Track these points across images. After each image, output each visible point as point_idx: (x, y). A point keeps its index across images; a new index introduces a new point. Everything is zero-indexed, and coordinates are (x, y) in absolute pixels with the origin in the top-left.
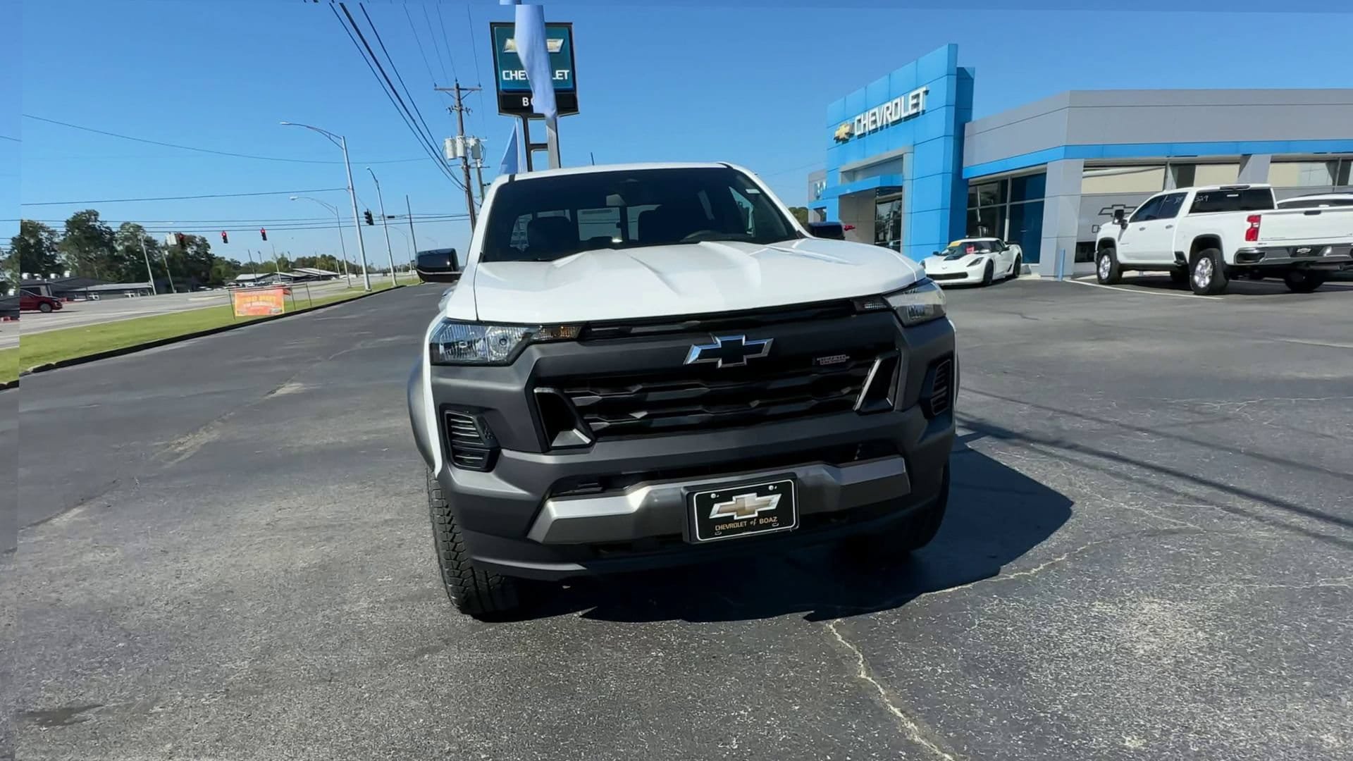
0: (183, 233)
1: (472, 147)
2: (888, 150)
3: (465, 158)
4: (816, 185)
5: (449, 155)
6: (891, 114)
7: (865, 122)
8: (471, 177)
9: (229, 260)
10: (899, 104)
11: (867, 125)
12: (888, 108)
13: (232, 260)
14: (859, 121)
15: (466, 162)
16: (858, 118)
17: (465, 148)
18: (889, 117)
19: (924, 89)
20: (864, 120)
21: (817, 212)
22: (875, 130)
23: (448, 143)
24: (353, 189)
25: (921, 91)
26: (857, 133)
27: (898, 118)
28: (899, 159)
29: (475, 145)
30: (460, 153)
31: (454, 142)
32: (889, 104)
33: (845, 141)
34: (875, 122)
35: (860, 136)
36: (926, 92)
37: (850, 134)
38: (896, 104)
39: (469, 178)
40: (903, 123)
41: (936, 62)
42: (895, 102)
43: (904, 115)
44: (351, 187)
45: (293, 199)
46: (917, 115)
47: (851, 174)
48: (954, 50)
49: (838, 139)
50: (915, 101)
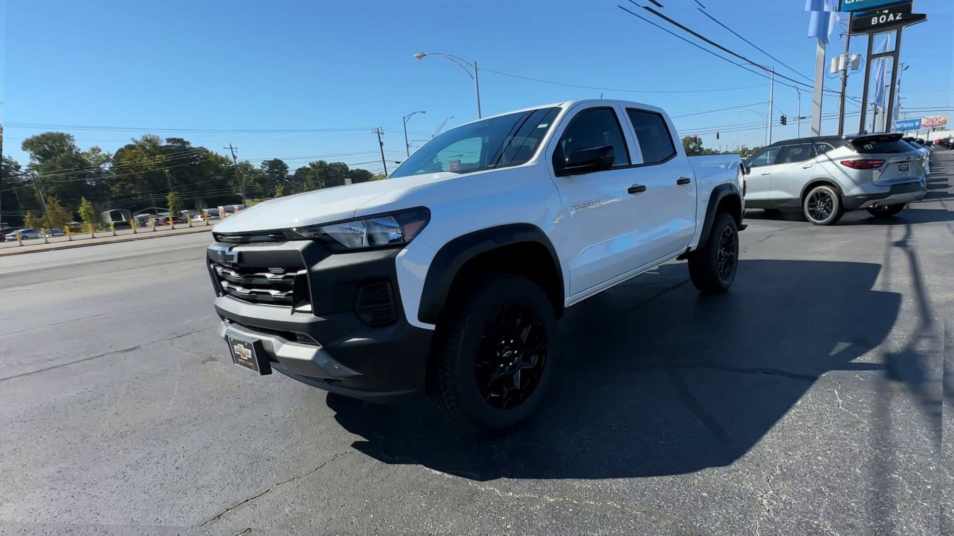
0: (691, 136)
1: (853, 61)
3: (845, 71)
5: (833, 70)
8: (847, 85)
9: (714, 151)
13: (715, 150)
15: (845, 73)
17: (846, 63)
23: (833, 61)
24: (772, 102)
29: (856, 59)
30: (841, 67)
31: (838, 60)
39: (845, 85)
44: (771, 101)
45: (741, 112)
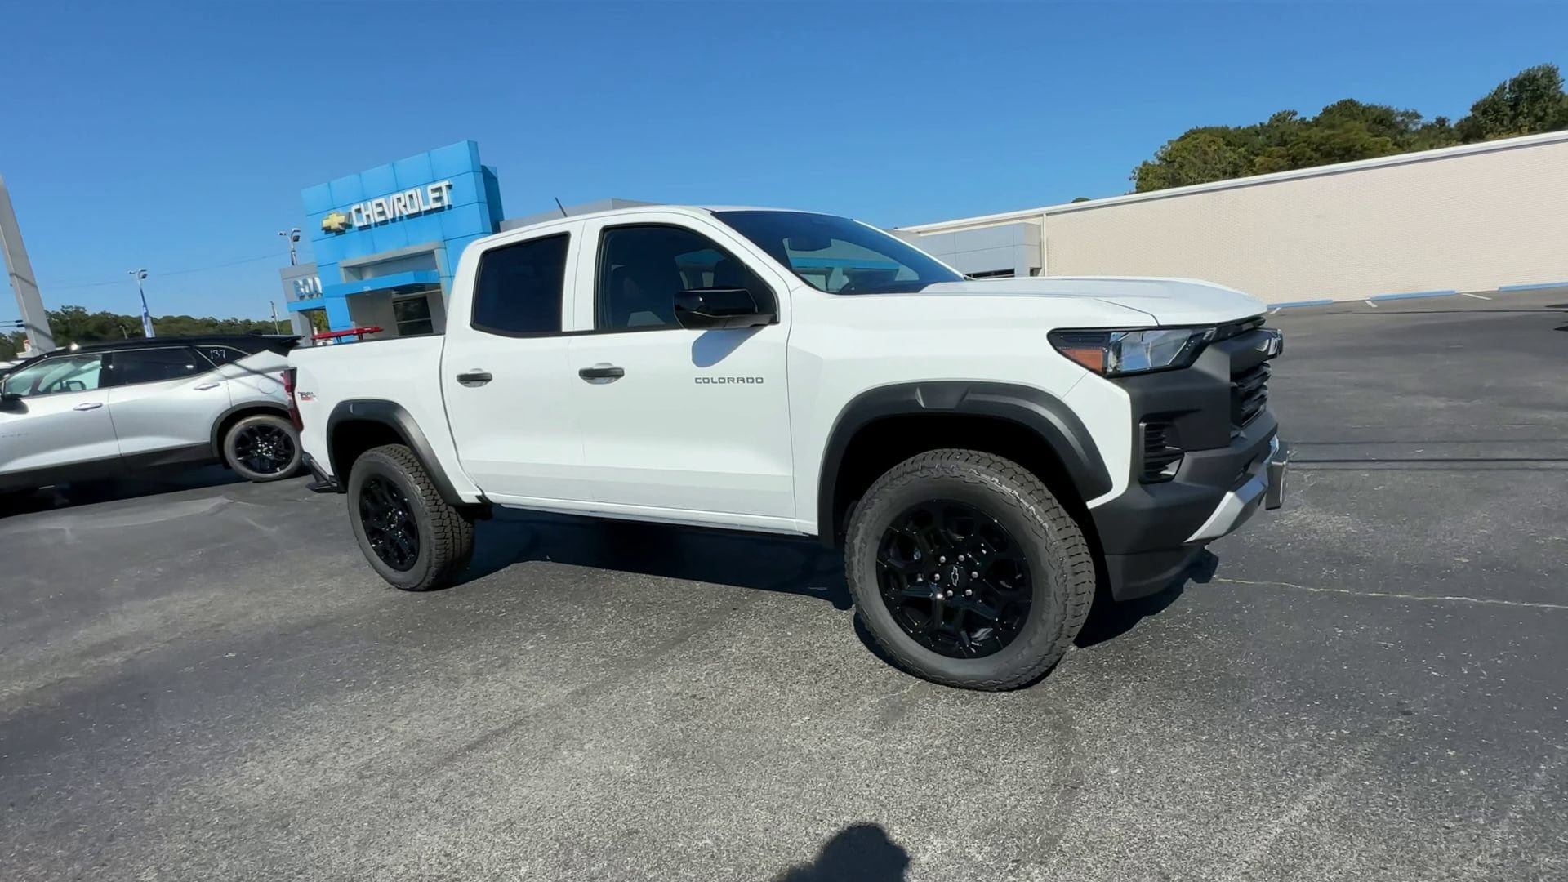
2: (408, 244)
4: (296, 283)
6: (405, 206)
7: (367, 213)
10: (415, 197)
11: (371, 216)
12: (399, 200)
14: (359, 211)
16: (357, 207)
18: (403, 209)
19: (447, 183)
20: (365, 210)
21: (304, 314)
22: (385, 222)
25: (443, 184)
26: (357, 224)
27: (416, 210)
28: (430, 254)
32: (400, 195)
33: (339, 232)
34: (382, 213)
35: (361, 228)
36: (449, 187)
37: (347, 225)
38: (411, 197)
40: (423, 217)
41: (457, 155)
42: (408, 193)
43: (424, 208)
46: (441, 209)
47: (358, 270)
48: (474, 147)
49: (328, 230)
50: (437, 195)
